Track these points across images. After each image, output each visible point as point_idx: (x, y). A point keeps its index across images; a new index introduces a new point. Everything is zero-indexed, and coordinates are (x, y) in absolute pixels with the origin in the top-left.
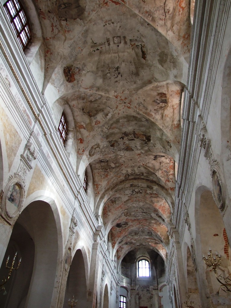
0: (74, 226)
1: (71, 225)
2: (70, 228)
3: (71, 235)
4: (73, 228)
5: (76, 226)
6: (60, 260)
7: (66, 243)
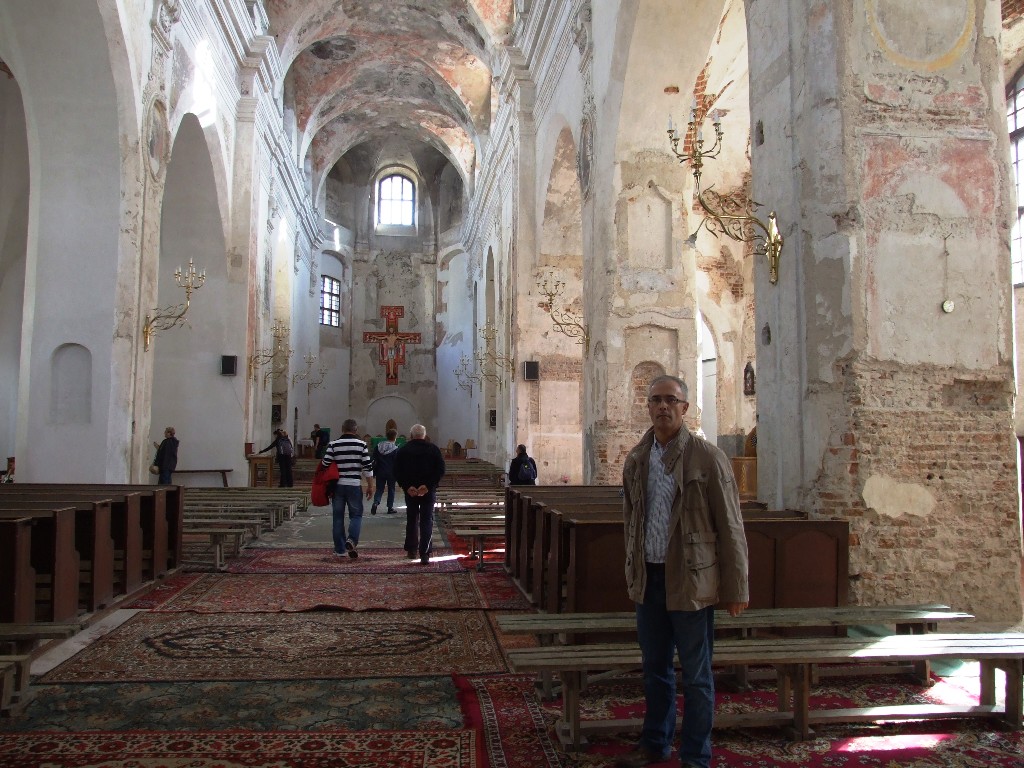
0: (167, 18)
1: (154, 14)
2: (153, 24)
3: (161, 55)
4: (164, 27)
5: (175, 20)
6: (131, 140)
7: (145, 80)
